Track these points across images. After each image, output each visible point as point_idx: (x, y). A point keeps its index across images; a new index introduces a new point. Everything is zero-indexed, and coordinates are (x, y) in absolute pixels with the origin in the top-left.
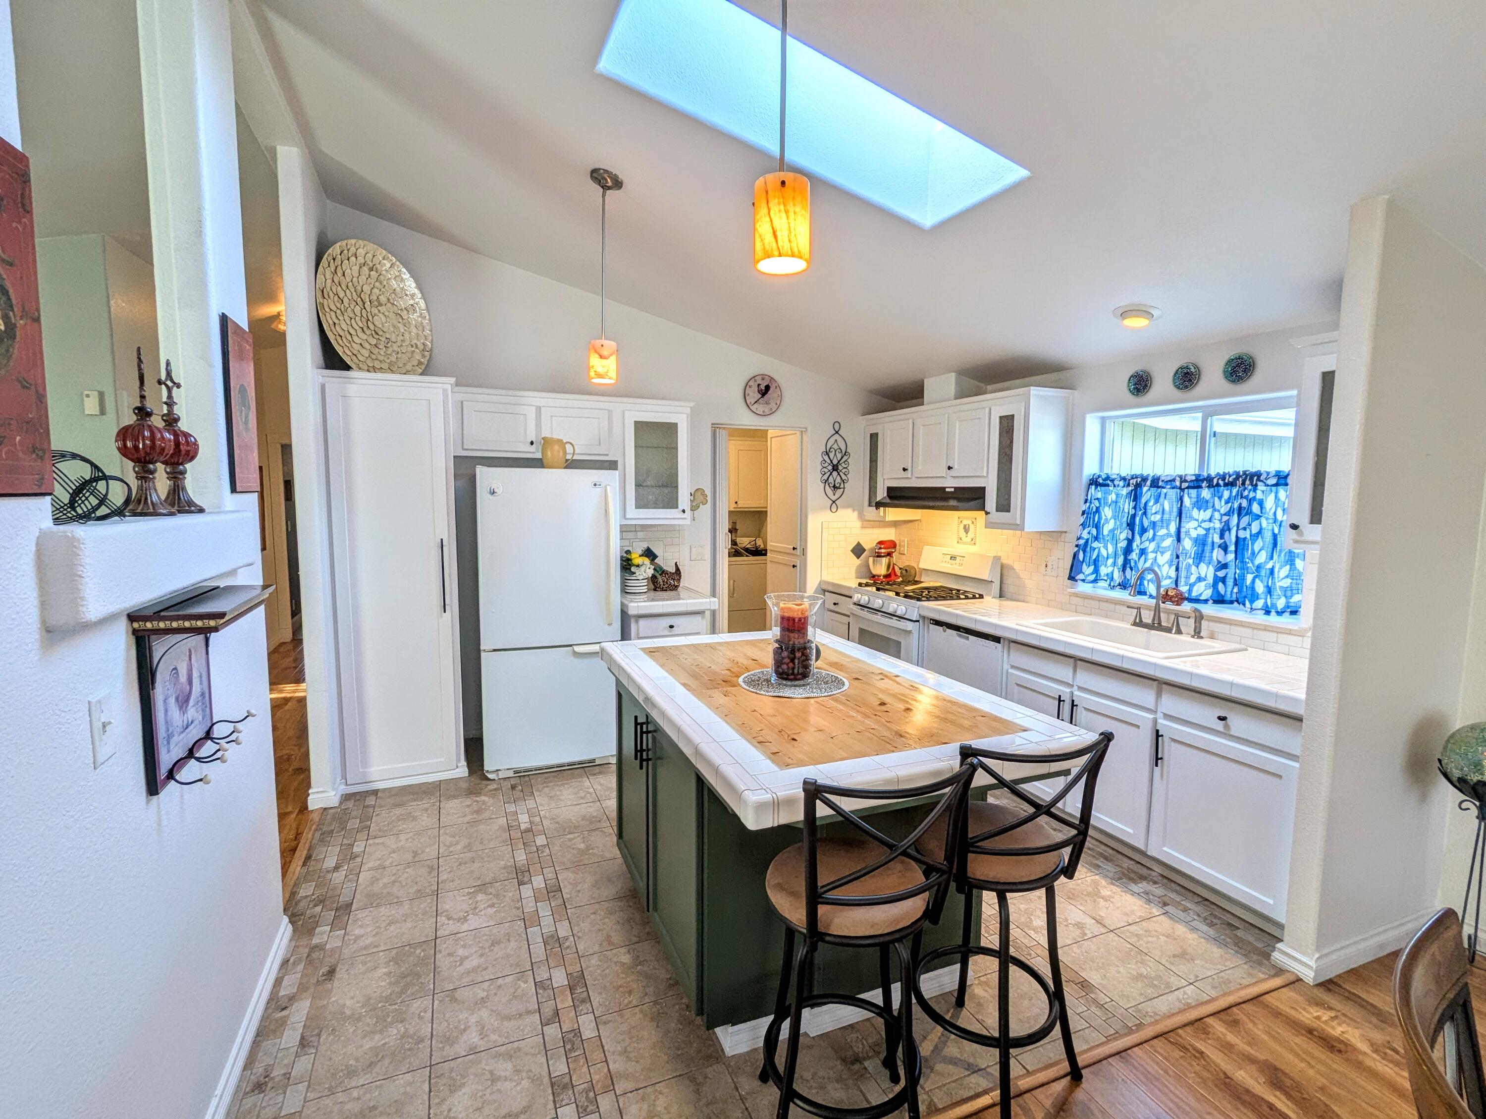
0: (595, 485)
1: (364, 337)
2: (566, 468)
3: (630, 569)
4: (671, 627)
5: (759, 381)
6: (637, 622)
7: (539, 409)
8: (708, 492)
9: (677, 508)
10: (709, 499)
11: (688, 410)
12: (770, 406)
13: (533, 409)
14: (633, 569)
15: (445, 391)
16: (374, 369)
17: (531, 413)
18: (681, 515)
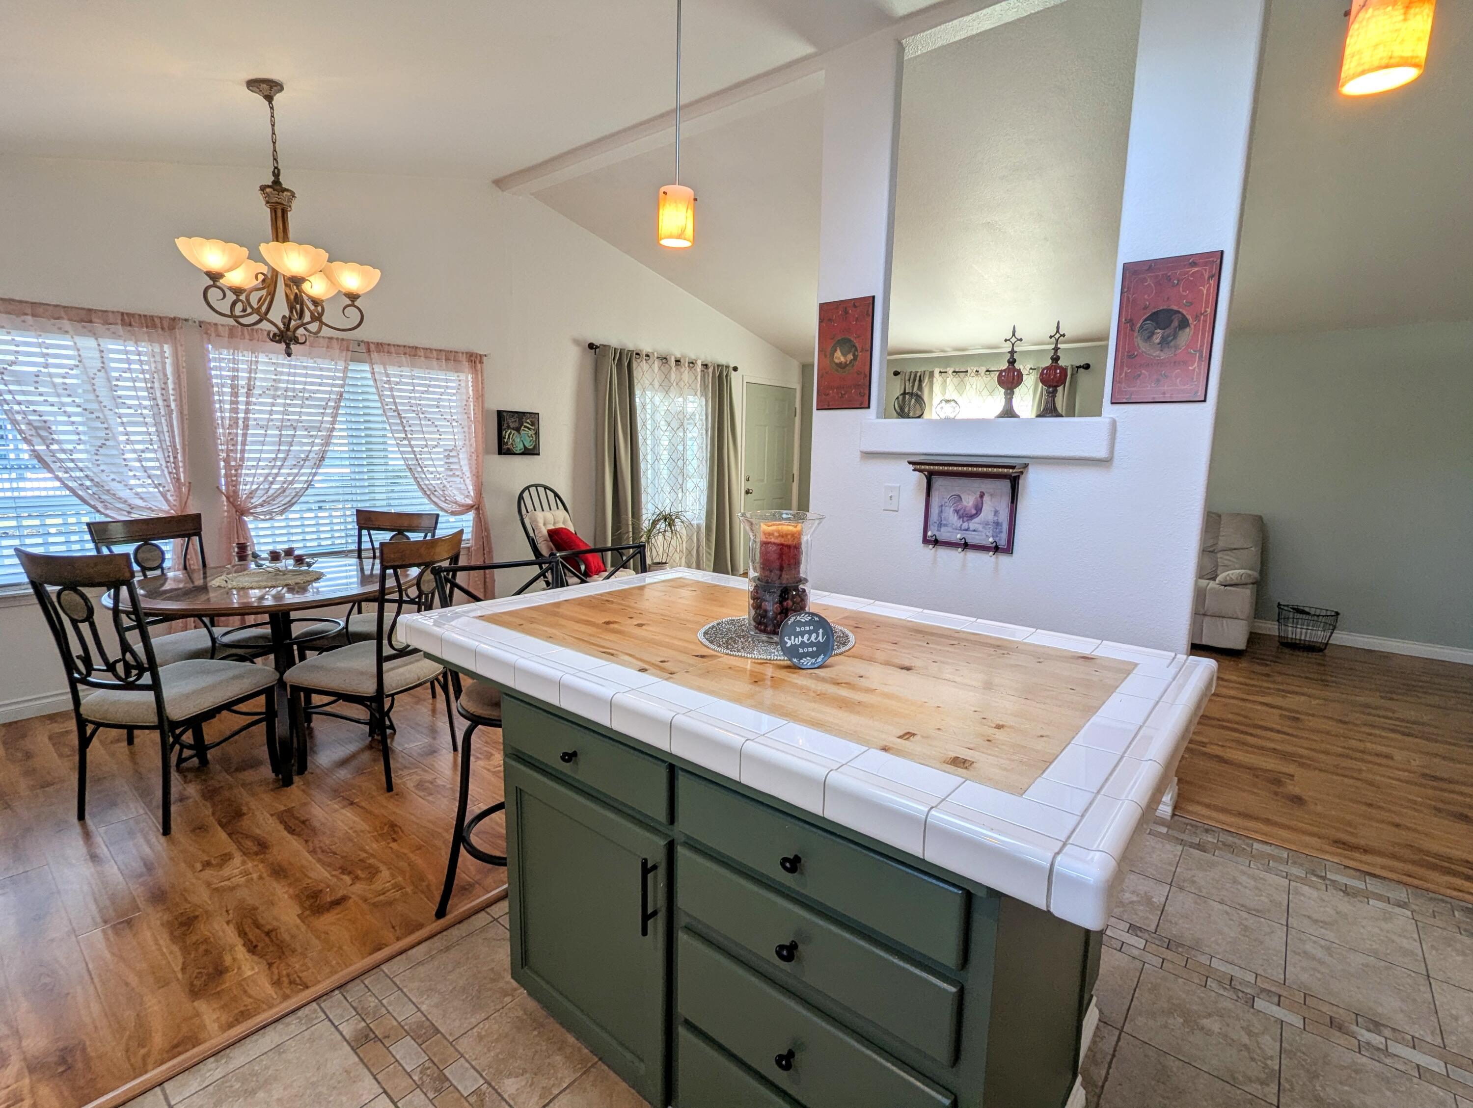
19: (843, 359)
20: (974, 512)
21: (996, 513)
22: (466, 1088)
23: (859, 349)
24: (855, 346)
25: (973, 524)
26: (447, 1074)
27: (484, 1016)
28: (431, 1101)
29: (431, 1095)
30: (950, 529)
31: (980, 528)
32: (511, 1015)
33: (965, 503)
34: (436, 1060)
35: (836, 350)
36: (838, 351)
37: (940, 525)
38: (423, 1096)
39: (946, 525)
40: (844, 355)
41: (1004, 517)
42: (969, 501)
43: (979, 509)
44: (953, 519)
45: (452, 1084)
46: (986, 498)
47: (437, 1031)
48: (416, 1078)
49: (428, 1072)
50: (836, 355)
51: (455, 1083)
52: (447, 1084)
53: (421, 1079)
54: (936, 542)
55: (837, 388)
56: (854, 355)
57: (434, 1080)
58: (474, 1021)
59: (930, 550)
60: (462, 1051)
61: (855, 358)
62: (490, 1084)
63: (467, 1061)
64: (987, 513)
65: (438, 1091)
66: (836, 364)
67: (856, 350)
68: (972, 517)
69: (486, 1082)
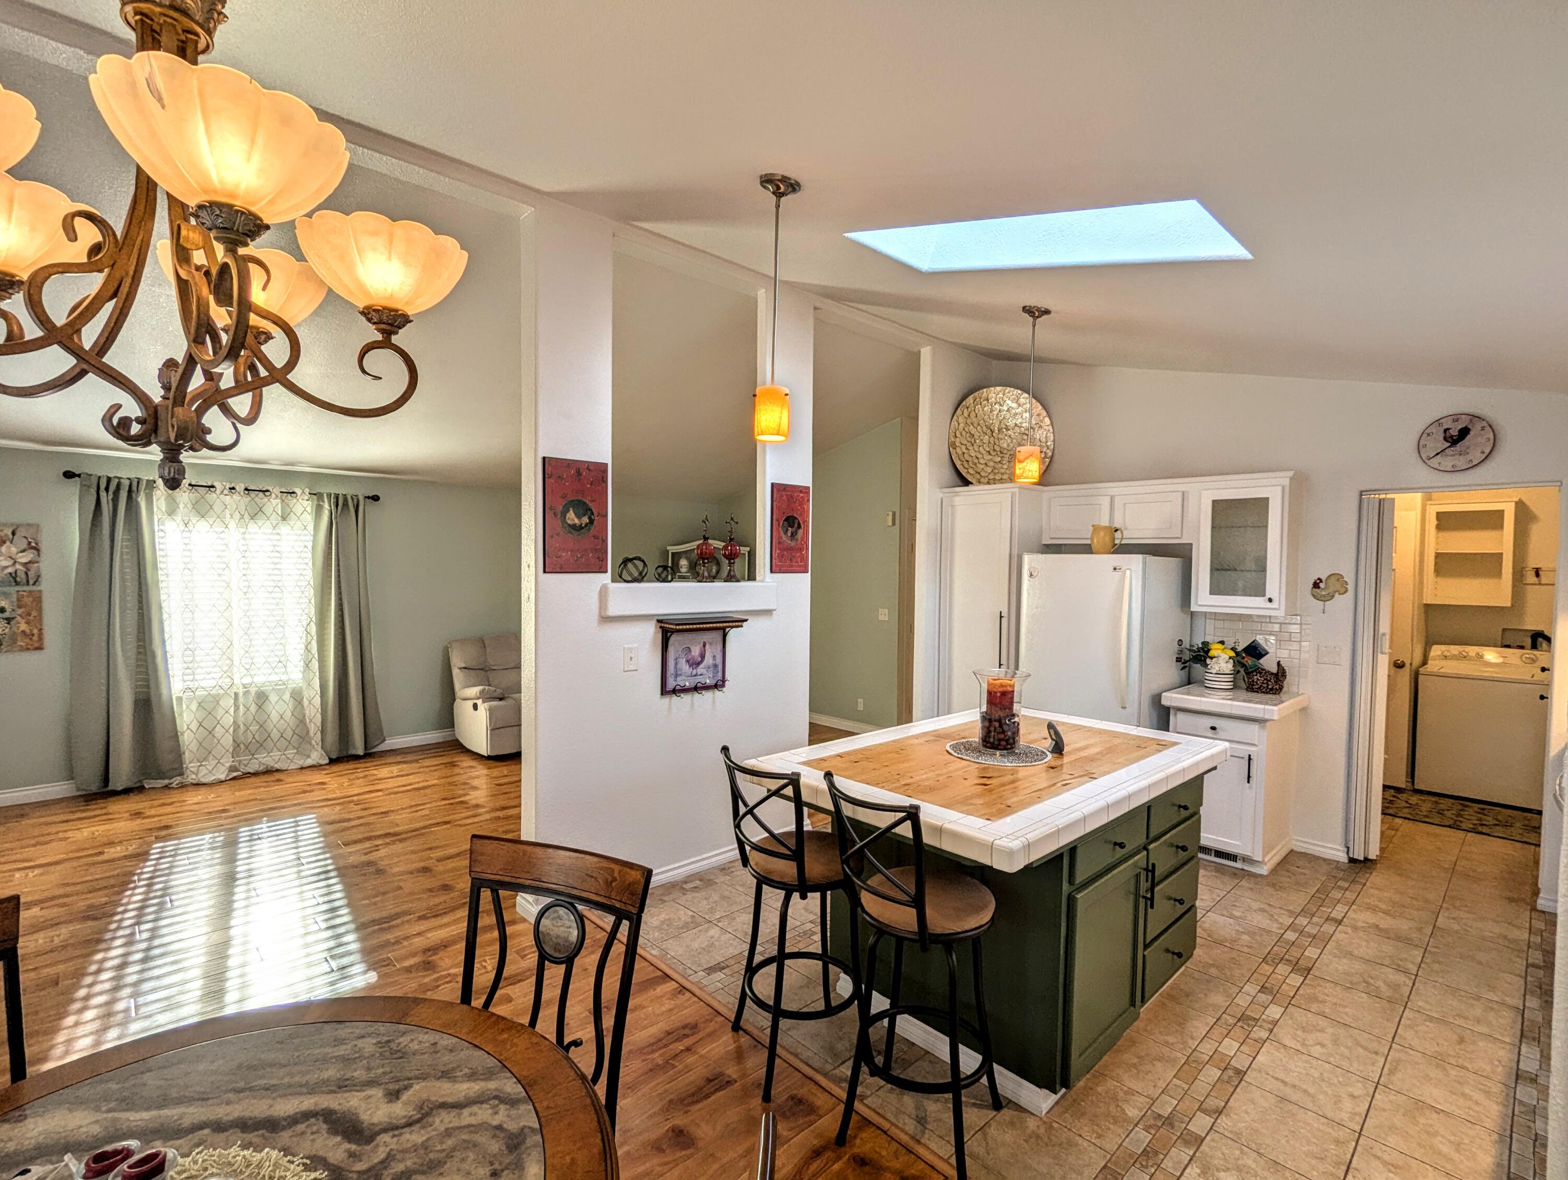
0: (1115, 569)
1: (989, 457)
2: (1113, 553)
3: (1205, 660)
4: (1213, 728)
5: (1447, 424)
6: (1176, 714)
7: (1112, 498)
8: (1349, 578)
9: (1264, 596)
10: (1351, 587)
11: (1286, 482)
12: (1469, 457)
13: (1108, 499)
14: (1208, 661)
15: (1013, 494)
16: (994, 482)
17: (1106, 501)
18: (1269, 605)
19: (577, 521)
20: (700, 659)
21: (714, 657)
22: (1146, 1137)
23: (596, 514)
24: (590, 510)
25: (701, 669)
26: (1141, 1150)
27: (1077, 1138)
28: (1165, 1156)
29: (1162, 1157)
30: (683, 677)
31: (704, 671)
32: (1071, 1121)
33: (693, 653)
34: (1132, 1161)
35: (568, 511)
36: (571, 512)
37: (676, 675)
38: (1165, 1161)
39: (681, 675)
40: (579, 517)
41: (719, 661)
42: (696, 651)
43: (703, 656)
44: (685, 668)
45: (1147, 1146)
46: (707, 646)
47: (1105, 1167)
48: (1153, 1170)
49: (1144, 1163)
50: (568, 515)
51: (1145, 1145)
52: (1148, 1149)
53: (1152, 1166)
54: (674, 692)
55: (572, 551)
56: (590, 518)
57: (1148, 1158)
58: (1085, 1144)
59: (666, 700)
60: (1116, 1147)
61: (591, 521)
62: (1138, 1123)
63: (1124, 1140)
64: (708, 660)
65: (1156, 1153)
66: (569, 525)
67: (592, 514)
68: (699, 664)
69: (1136, 1125)
